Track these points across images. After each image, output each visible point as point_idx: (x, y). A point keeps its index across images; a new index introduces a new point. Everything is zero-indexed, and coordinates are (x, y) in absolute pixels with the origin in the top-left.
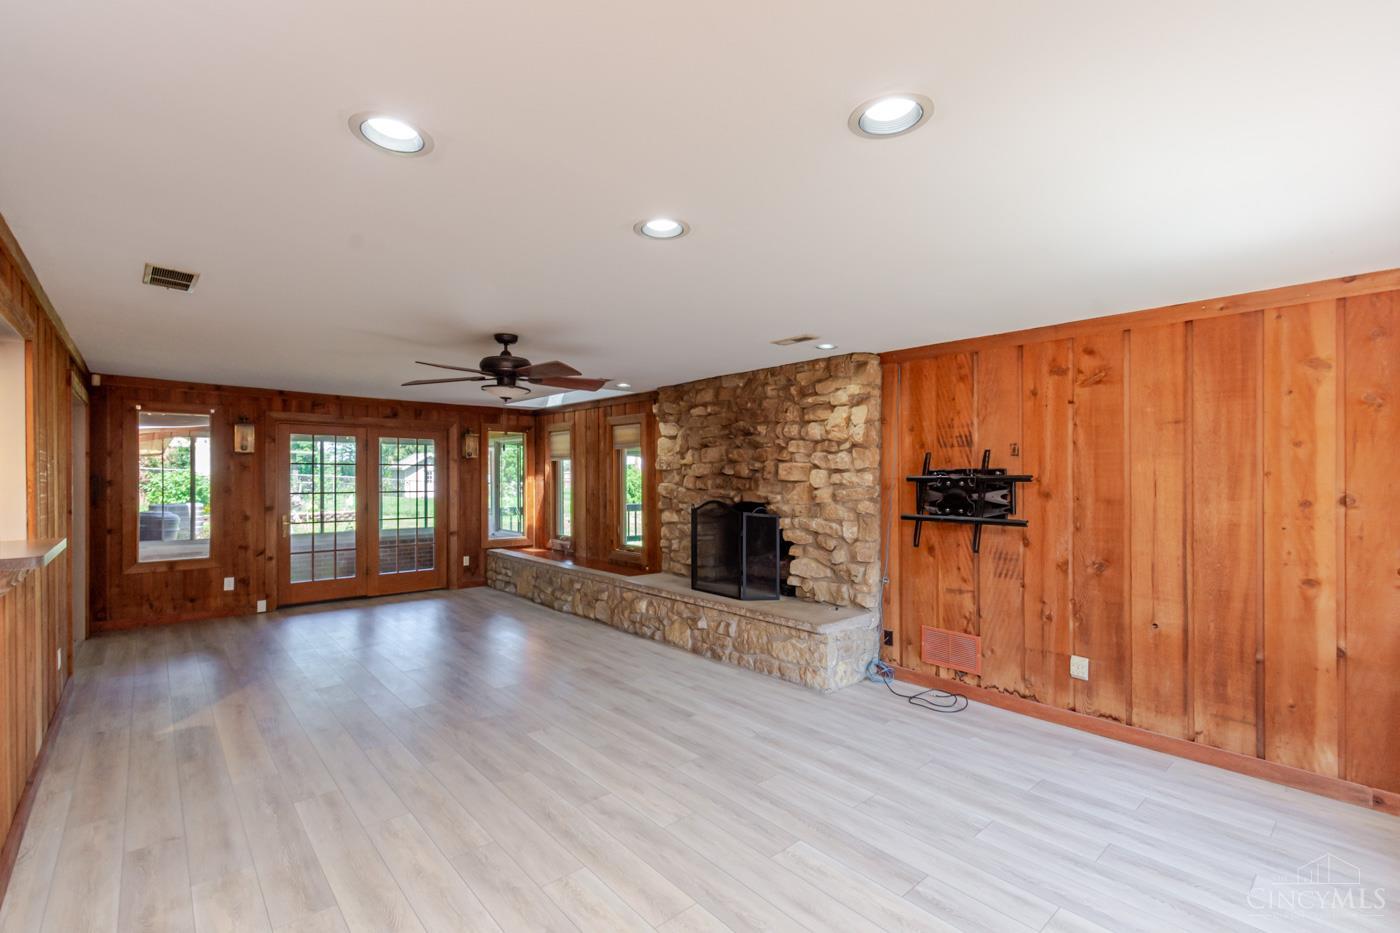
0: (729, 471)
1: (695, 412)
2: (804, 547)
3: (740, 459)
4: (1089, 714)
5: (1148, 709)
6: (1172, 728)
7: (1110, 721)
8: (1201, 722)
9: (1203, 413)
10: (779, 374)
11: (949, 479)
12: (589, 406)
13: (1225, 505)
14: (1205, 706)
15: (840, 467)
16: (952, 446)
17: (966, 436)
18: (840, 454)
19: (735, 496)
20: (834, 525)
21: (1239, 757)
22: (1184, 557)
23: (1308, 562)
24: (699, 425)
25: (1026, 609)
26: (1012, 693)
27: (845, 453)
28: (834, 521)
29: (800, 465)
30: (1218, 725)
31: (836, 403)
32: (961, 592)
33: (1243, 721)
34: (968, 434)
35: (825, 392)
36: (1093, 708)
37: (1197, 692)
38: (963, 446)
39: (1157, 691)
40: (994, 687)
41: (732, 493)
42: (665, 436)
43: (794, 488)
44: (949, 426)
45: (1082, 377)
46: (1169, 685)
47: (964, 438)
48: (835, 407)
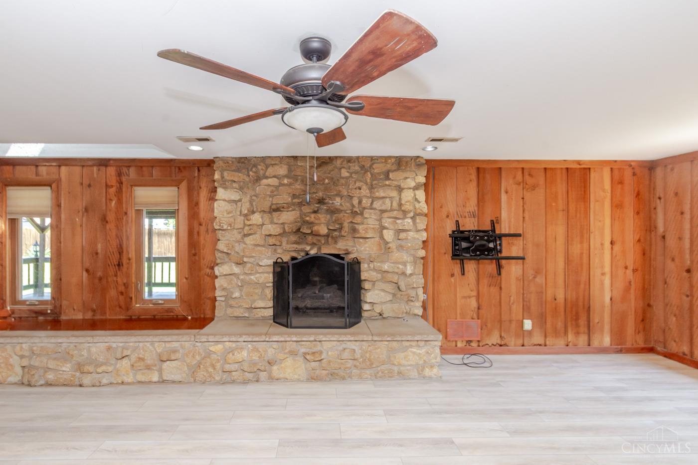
0: (306, 230)
1: (265, 181)
2: (374, 283)
3: (317, 222)
4: (529, 346)
5: (553, 337)
6: (561, 342)
7: (538, 347)
8: (571, 337)
9: (572, 207)
10: (354, 162)
11: (478, 236)
12: (90, 163)
13: (579, 246)
14: (572, 330)
15: (406, 228)
16: (465, 217)
17: (473, 213)
18: (406, 220)
19: (311, 249)
20: (401, 266)
21: (583, 348)
22: (565, 269)
23: (602, 267)
24: (269, 193)
25: (502, 301)
26: (495, 345)
27: (409, 219)
28: (399, 263)
29: (372, 226)
30: (576, 336)
31: (406, 187)
32: (470, 297)
33: (584, 333)
34: (473, 211)
35: (398, 179)
36: (532, 342)
37: (569, 324)
38: (471, 217)
39: (556, 328)
40: (487, 344)
41: (308, 248)
42: (224, 200)
43: (366, 243)
44: (464, 206)
45: (527, 186)
46: (560, 325)
47: (472, 213)
48: (403, 189)
